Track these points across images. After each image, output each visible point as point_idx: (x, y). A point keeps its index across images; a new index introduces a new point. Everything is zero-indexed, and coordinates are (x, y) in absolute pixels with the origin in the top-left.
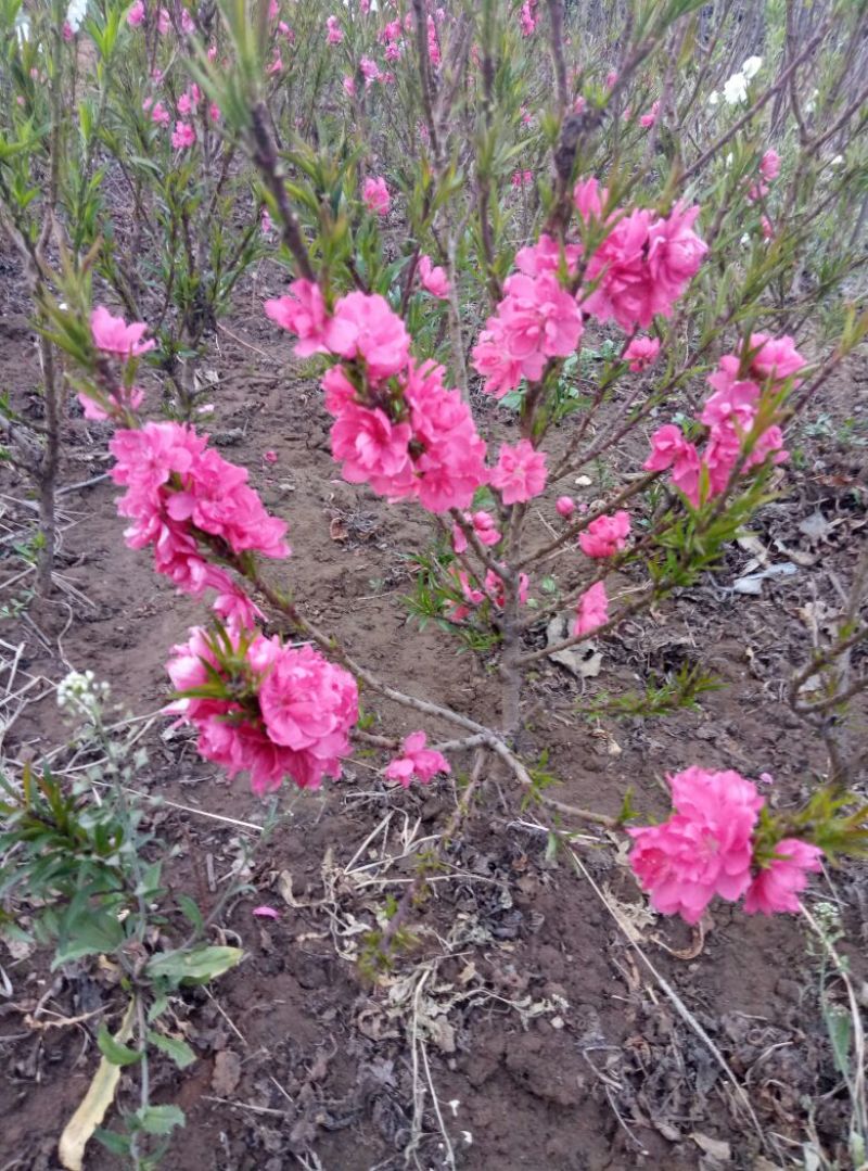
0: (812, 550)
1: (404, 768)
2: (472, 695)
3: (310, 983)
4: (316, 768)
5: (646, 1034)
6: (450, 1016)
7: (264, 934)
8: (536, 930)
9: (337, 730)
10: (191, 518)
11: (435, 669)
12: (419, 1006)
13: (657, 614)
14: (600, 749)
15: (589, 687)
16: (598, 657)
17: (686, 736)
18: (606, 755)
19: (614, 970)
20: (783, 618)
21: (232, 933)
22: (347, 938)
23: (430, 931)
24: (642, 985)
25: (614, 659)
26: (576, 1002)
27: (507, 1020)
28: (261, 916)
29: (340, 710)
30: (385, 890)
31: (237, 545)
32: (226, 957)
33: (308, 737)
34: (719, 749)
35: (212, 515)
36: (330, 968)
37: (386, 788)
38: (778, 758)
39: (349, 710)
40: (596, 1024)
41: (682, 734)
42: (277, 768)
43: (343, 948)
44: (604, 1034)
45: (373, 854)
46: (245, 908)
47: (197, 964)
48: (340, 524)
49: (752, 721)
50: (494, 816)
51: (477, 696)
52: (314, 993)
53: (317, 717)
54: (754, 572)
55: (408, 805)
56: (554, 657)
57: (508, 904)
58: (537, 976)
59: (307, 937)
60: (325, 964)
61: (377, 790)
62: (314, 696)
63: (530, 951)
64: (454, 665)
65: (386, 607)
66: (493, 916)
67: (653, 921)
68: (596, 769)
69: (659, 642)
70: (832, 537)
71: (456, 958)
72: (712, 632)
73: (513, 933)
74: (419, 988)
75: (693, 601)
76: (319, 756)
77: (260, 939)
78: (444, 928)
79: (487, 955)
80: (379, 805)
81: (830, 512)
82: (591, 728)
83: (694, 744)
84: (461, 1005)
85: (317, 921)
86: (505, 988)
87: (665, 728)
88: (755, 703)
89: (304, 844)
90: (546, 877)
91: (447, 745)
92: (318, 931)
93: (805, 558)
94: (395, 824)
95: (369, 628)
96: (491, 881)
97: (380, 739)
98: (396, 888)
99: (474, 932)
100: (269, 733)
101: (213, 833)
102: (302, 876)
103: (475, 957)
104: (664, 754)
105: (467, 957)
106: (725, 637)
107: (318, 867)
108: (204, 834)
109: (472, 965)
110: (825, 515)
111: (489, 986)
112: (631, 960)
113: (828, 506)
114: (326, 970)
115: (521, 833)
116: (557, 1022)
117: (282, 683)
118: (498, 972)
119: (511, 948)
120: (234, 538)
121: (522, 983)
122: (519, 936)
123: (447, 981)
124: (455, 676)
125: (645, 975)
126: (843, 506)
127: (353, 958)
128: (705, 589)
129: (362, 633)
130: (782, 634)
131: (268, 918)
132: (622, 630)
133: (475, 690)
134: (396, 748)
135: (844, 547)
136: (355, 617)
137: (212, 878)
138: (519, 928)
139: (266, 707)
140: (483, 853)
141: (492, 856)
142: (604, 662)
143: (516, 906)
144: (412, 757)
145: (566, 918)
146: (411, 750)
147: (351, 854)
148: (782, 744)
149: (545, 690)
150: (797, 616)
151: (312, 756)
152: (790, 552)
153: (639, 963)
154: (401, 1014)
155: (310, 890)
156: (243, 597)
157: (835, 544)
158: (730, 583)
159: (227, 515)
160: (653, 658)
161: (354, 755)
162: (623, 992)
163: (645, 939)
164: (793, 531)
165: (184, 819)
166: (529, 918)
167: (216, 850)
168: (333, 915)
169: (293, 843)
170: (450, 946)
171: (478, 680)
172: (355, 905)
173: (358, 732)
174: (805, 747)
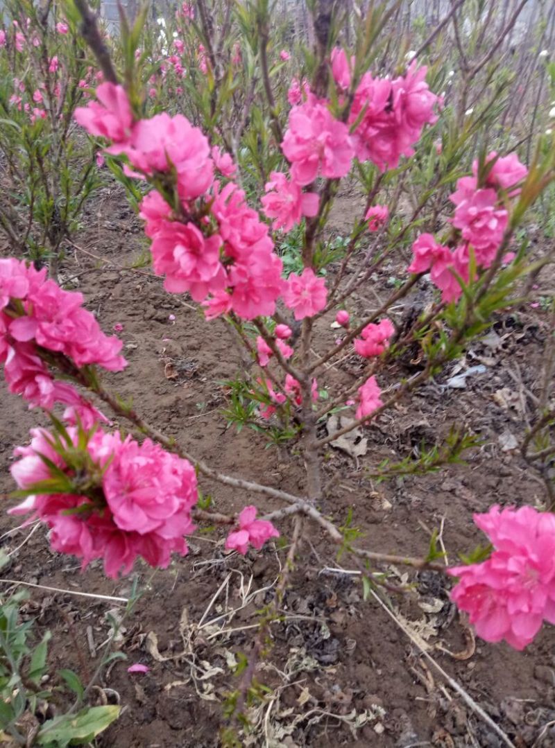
0: (493, 356)
1: (241, 538)
2: (280, 478)
3: (179, 724)
4: (165, 547)
5: (447, 726)
6: (294, 736)
7: (138, 688)
8: (351, 653)
9: (179, 511)
10: (34, 339)
11: (251, 462)
12: (269, 731)
13: (400, 407)
14: (377, 506)
15: (361, 462)
16: (364, 441)
17: (436, 490)
18: (381, 510)
19: (414, 676)
20: (483, 402)
21: (111, 691)
22: (206, 681)
23: (270, 666)
24: (436, 685)
25: (375, 441)
26: (390, 708)
27: (340, 733)
28: (134, 673)
29: (181, 493)
30: (231, 637)
31: (78, 359)
32: (106, 715)
33: (155, 520)
34: (459, 497)
35: (53, 334)
36: (193, 708)
37: (224, 556)
38: (501, 498)
39: (189, 492)
40: (408, 725)
41: (432, 489)
42: (127, 552)
43: (202, 691)
44: (415, 732)
45: (219, 609)
46: (121, 668)
47: (81, 726)
48: (172, 367)
49: (477, 474)
50: (308, 567)
51: (283, 479)
52: (183, 732)
53: (161, 501)
54: (459, 374)
55: (242, 567)
56: (334, 444)
57: (327, 636)
58: (357, 691)
59: (173, 685)
60: (190, 707)
61: (217, 557)
62: (155, 480)
63: (349, 670)
64: (264, 457)
65: (210, 421)
66: (317, 647)
67: (435, 632)
68: (375, 522)
69: (405, 426)
70: (505, 346)
71: (293, 687)
72: (439, 416)
73: (334, 658)
74: (267, 716)
75: (423, 397)
76: (166, 537)
77: (136, 692)
78: (281, 661)
79: (317, 679)
80: (219, 569)
81: (500, 330)
82: (368, 492)
83: (441, 496)
84: (302, 725)
85: (180, 670)
86: (335, 705)
87: (419, 486)
88: (477, 461)
89: (164, 608)
90: (353, 610)
91: (271, 515)
92: (182, 679)
93: (490, 361)
94: (234, 582)
95: (200, 438)
96: (312, 618)
97: (218, 516)
98: (240, 634)
99: (304, 662)
100: (116, 521)
101: (91, 609)
102: (165, 634)
103: (308, 682)
104: (422, 505)
105: (302, 684)
106: (448, 418)
107: (177, 625)
108: (84, 610)
109: (306, 690)
110: (497, 332)
111: (322, 705)
112: (424, 666)
113: (498, 326)
114: (191, 711)
115: (329, 577)
116: (379, 728)
117: (125, 472)
118: (328, 693)
119: (334, 671)
120: (75, 353)
121: (347, 699)
122: (338, 660)
123: (288, 706)
124: (265, 466)
125: (437, 676)
126: (508, 325)
127: (212, 697)
128: (429, 387)
129: (195, 441)
130: (486, 412)
131: (140, 674)
132: (378, 420)
133: (281, 473)
134: (232, 522)
135: (513, 352)
136: (188, 431)
137: (92, 646)
138: (338, 653)
139: (110, 496)
140: (303, 597)
141: (310, 598)
142: (369, 444)
143: (333, 636)
144: (246, 528)
145: (372, 640)
146: (245, 522)
147: (202, 611)
148: (501, 488)
149: (331, 468)
150: (493, 400)
151: (159, 537)
152: (480, 358)
153: (431, 667)
154: (255, 740)
155: (171, 645)
156: (89, 406)
157: (507, 350)
158: (445, 382)
159: (67, 334)
160: (402, 438)
161: (198, 532)
162: (423, 693)
163: (431, 648)
164: (479, 345)
165: (67, 601)
166: (344, 644)
167: (94, 622)
168: (192, 664)
169: (156, 608)
170: (287, 677)
171: (282, 466)
172: (209, 653)
173: (199, 511)
174: (517, 489)
